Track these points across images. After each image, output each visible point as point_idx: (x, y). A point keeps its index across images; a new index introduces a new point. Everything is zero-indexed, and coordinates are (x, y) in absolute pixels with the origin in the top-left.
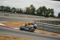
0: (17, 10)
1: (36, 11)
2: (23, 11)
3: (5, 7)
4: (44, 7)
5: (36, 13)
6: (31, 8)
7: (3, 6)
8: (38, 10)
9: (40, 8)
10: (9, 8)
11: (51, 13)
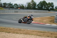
0: (19, 6)
1: (37, 6)
2: (25, 7)
3: (7, 4)
4: (44, 1)
5: (37, 7)
6: (32, 3)
7: (6, 3)
8: (39, 4)
9: (40, 3)
10: (12, 5)
11: (51, 7)
